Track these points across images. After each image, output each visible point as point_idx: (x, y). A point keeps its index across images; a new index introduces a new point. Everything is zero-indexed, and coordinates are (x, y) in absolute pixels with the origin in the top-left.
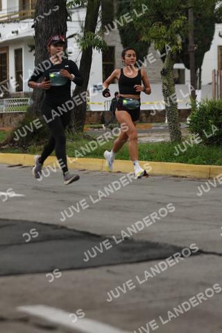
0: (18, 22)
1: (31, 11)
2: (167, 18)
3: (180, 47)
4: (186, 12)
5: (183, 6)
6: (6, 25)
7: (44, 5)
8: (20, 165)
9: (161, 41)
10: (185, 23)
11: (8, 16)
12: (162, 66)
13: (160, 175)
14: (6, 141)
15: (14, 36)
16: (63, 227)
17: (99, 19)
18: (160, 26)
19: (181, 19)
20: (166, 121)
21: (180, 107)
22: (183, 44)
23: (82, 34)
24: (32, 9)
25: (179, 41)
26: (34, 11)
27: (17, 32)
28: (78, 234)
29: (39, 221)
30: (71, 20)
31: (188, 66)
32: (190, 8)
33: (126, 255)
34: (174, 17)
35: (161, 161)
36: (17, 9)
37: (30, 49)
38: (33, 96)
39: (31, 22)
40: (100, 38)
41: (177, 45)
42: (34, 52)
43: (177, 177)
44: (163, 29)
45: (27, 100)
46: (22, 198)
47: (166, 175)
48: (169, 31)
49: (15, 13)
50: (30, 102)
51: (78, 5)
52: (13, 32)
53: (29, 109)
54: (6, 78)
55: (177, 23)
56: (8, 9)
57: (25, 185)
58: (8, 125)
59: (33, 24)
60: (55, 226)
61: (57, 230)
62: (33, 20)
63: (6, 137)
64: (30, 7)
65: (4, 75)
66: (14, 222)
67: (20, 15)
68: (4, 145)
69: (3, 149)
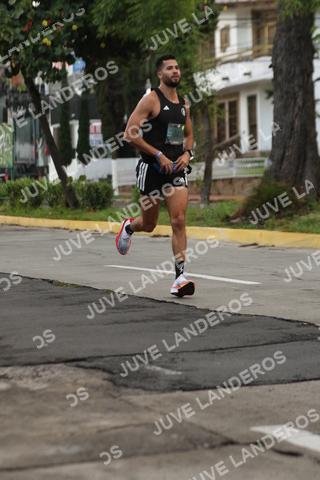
0: (251, 60)
1: (267, 47)
6: (236, 64)
7: (284, 40)
8: (255, 244)
11: (239, 53)
14: (238, 213)
15: (246, 80)
16: (310, 324)
24: (270, 43)
26: (271, 46)
27: (248, 74)
29: (279, 317)
30: (317, 58)
36: (250, 45)
37: (266, 95)
38: (271, 155)
39: (268, 60)
42: (272, 99)
45: (263, 161)
46: (257, 286)
49: (248, 50)
50: (267, 163)
53: (267, 173)
54: (235, 133)
56: (239, 44)
57: (261, 270)
58: (239, 193)
59: (270, 63)
60: (300, 323)
61: (302, 328)
62: (270, 58)
63: (237, 208)
64: (266, 41)
65: (234, 129)
66: (247, 318)
67: (254, 52)
68: (235, 218)
69: (233, 224)
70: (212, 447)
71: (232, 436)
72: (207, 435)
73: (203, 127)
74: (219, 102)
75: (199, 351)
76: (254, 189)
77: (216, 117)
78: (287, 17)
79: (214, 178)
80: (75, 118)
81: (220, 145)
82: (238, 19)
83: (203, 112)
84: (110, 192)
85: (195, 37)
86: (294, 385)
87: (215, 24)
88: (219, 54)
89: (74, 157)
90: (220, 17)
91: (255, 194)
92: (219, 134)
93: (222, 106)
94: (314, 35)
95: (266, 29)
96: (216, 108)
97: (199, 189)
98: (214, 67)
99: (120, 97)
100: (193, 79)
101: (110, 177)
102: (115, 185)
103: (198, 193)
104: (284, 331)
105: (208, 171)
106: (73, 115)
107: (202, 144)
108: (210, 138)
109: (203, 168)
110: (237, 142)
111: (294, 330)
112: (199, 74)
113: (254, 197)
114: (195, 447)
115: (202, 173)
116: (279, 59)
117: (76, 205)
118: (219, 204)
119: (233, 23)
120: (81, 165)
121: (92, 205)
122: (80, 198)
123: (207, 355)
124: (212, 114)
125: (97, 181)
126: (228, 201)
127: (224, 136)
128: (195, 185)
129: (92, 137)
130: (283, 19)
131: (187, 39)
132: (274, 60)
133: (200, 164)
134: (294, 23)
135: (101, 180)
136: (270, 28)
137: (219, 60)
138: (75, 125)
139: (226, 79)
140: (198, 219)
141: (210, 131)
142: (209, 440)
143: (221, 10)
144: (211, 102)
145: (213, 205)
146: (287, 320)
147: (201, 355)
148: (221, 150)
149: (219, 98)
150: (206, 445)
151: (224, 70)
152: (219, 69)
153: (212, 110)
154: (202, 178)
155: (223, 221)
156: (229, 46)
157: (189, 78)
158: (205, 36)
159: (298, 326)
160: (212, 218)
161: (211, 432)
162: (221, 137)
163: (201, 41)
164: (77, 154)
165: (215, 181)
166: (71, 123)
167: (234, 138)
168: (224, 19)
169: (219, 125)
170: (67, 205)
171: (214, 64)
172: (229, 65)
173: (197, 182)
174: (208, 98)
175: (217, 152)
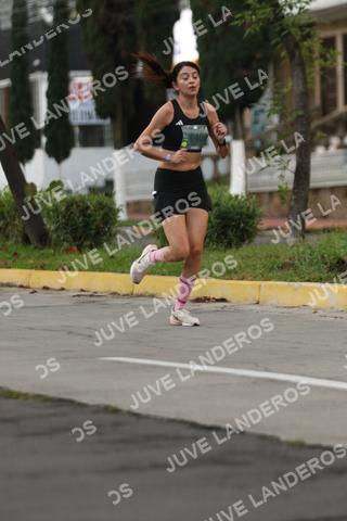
73: (291, 85)
74: (324, 34)
77: (318, 63)
79: (313, 185)
80: (40, 68)
81: (328, 118)
83: (292, 56)
84: (109, 213)
89: (38, 145)
92: (323, 98)
93: (329, 43)
96: (317, 48)
97: (285, 208)
99: (130, 26)
101: (110, 184)
102: (120, 199)
103: (282, 216)
105: (302, 173)
106: (37, 62)
107: (290, 119)
108: (305, 107)
109: (293, 165)
115: (290, 176)
117: (44, 239)
118: (325, 236)
120: (52, 162)
121: (75, 239)
122: (50, 226)
124: (311, 60)
125: (85, 192)
126: (340, 230)
127: (334, 103)
128: (277, 200)
129: (74, 106)
133: (285, 158)
135: (93, 190)
138: (41, 83)
140: (282, 267)
141: (306, 94)
144: (308, 36)
145: (312, 239)
148: (330, 130)
149: (323, 26)
153: (311, 51)
154: (291, 186)
155: (331, 269)
160: (311, 264)
162: (328, 104)
164: (44, 140)
165: (317, 190)
166: (33, 77)
169: (323, 80)
170: (26, 240)
173: (281, 193)
174: (301, 27)
175: (319, 134)
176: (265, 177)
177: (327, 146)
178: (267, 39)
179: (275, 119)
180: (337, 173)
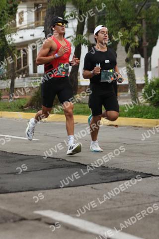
0: (34, 28)
1: (42, 21)
2: (129, 26)
3: (137, 44)
4: (141, 21)
5: (139, 18)
6: (27, 31)
7: (50, 18)
9: (125, 40)
10: (140, 29)
11: (28, 25)
12: (126, 56)
13: (125, 126)
14: (27, 105)
15: (32, 38)
16: (63, 160)
17: (85, 26)
18: (124, 30)
19: (138, 26)
20: (129, 91)
21: (138, 82)
22: (139, 42)
23: (75, 36)
24: (43, 20)
25: (137, 39)
26: (44, 21)
27: (33, 35)
28: (72, 164)
30: (67, 27)
31: (142, 56)
32: (143, 19)
33: (104, 177)
34: (133, 24)
35: (126, 117)
36: (33, 21)
39: (42, 28)
40: (86, 38)
41: (135, 42)
43: (136, 127)
44: (126, 32)
45: (40, 79)
46: (37, 141)
47: (129, 126)
48: (130, 34)
49: (32, 23)
51: (72, 18)
52: (31, 35)
54: (26, 65)
55: (135, 29)
56: (28, 20)
57: (39, 133)
58: (28, 95)
59: (43, 30)
60: (58, 160)
61: (59, 162)
62: (43, 27)
63: (27, 102)
64: (42, 19)
65: (26, 63)
66: (32, 157)
67: (35, 24)
68: (25, 107)
69: (25, 110)
70: (15, 222)
71: (25, 216)
72: (12, 216)
74: (18, 49)
75: (8, 174)
76: (35, 93)
78: (52, 7)
79: (15, 87)
81: (19, 70)
82: (27, 8)
83: (10, 54)
85: (6, 17)
86: (55, 190)
87: (16, 10)
88: (18, 25)
90: (18, 7)
91: (36, 95)
92: (18, 65)
93: (19, 51)
94: (65, 16)
95: (42, 13)
96: (16, 52)
97: (8, 93)
98: (16, 32)
100: (5, 37)
103: (7, 95)
104: (50, 163)
105: (13, 84)
107: (9, 70)
108: (13, 67)
109: (10, 82)
110: (27, 69)
111: (55, 163)
112: (8, 35)
113: (35, 96)
114: (6, 222)
115: (9, 85)
116: (48, 28)
118: (18, 100)
119: (25, 10)
123: (12, 175)
126: (22, 98)
127: (21, 66)
128: (6, 91)
130: (50, 7)
131: (2, 17)
132: (45, 28)
133: (8, 80)
134: (55, 10)
136: (43, 12)
137: (18, 28)
139: (22, 38)
140: (7, 108)
142: (13, 218)
143: (19, 3)
144: (14, 49)
145: (15, 101)
146: (52, 158)
147: (9, 176)
148: (20, 73)
149: (18, 47)
150: (12, 220)
151: (20, 33)
152: (17, 33)
154: (10, 87)
155: (20, 108)
156: (23, 21)
157: (3, 37)
158: (11, 16)
159: (57, 161)
160: (15, 107)
161: (14, 214)
162: (19, 67)
163: (9, 19)
165: (16, 89)
167: (25, 67)
168: (21, 8)
169: (18, 61)
171: (15, 30)
172: (23, 31)
173: (7, 89)
174: (12, 47)
175: (17, 74)
176: (3, 85)
177: (19, 77)
178: (3, 50)
179: (6, 70)
180: (22, 84)
